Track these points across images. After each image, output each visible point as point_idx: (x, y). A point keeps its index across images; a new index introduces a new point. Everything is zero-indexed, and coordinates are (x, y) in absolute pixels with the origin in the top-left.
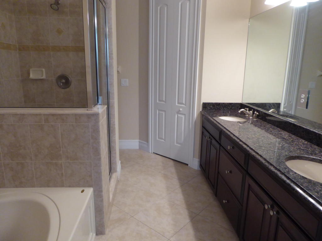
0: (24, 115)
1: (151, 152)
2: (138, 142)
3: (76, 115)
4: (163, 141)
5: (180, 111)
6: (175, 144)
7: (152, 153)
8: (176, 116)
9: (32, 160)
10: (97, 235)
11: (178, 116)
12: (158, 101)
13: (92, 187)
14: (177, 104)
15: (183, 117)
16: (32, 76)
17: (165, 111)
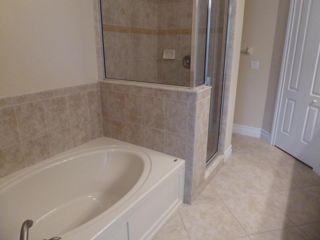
0: (141, 87)
1: (272, 144)
2: (261, 131)
3: (178, 92)
4: (288, 134)
5: (313, 102)
6: (302, 141)
7: (273, 146)
8: (308, 109)
9: (144, 125)
10: (184, 202)
11: (310, 108)
12: (289, 89)
13: (185, 159)
14: (311, 94)
15: (317, 110)
16: (165, 57)
17: (295, 101)
